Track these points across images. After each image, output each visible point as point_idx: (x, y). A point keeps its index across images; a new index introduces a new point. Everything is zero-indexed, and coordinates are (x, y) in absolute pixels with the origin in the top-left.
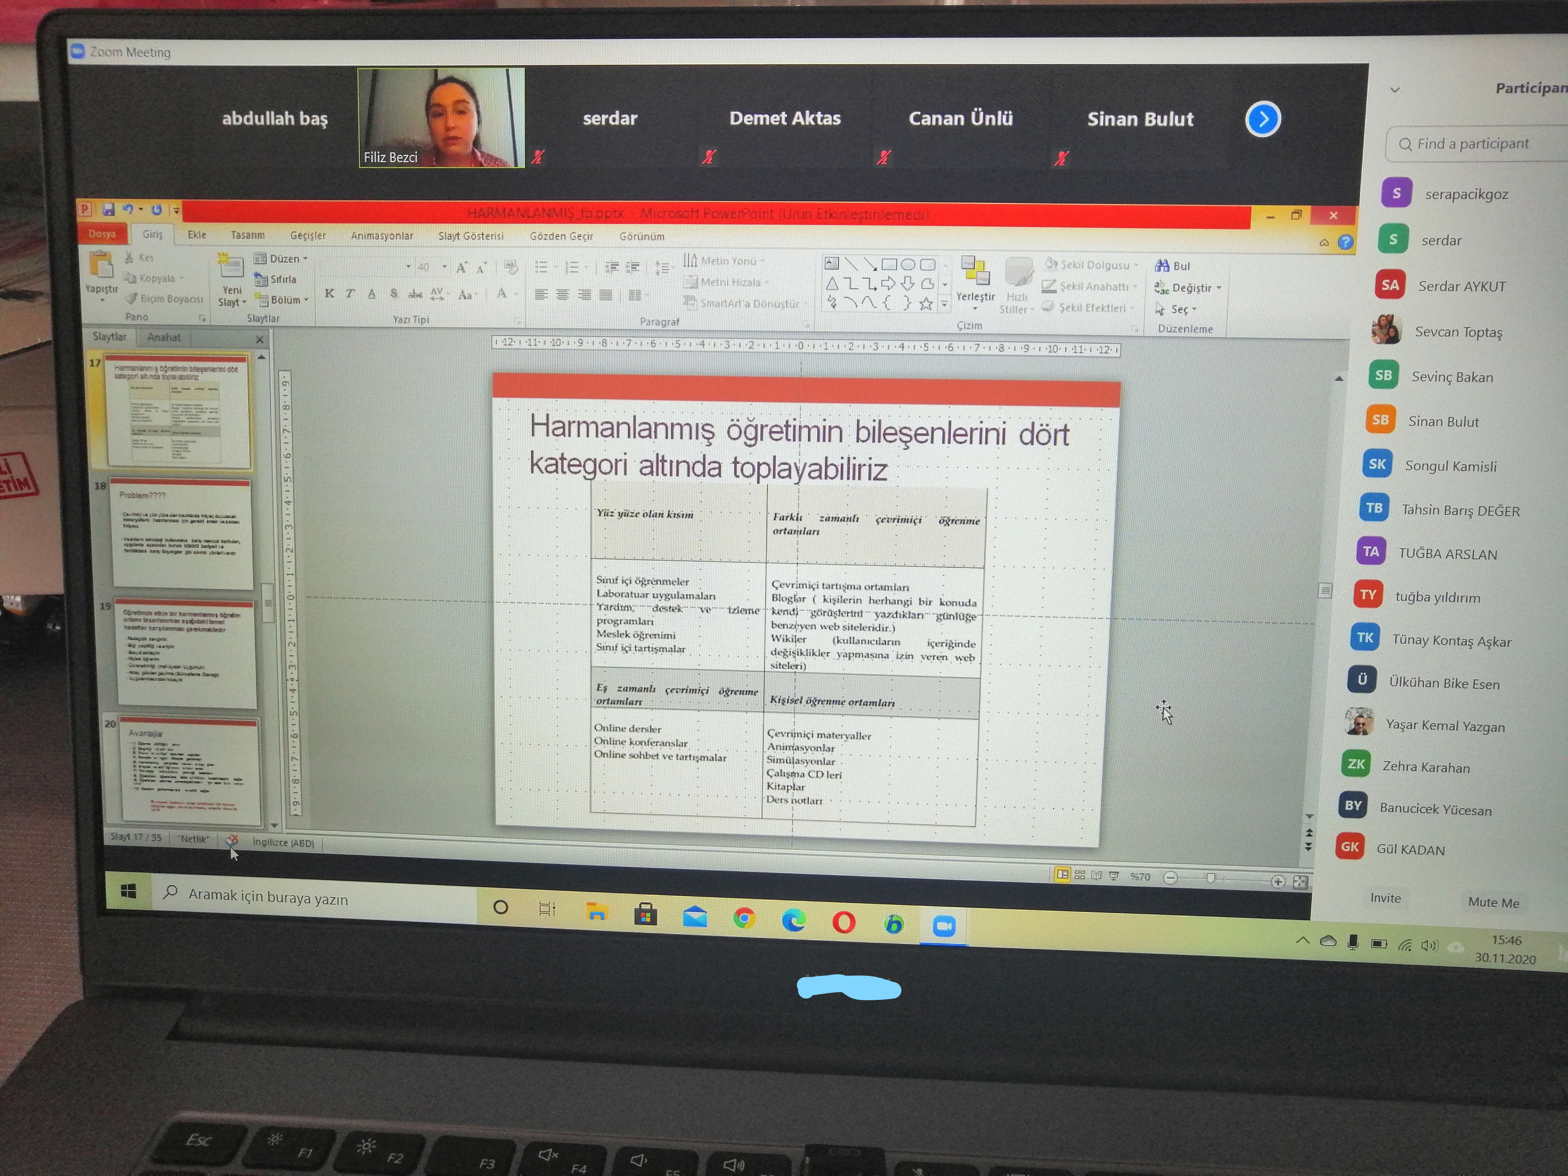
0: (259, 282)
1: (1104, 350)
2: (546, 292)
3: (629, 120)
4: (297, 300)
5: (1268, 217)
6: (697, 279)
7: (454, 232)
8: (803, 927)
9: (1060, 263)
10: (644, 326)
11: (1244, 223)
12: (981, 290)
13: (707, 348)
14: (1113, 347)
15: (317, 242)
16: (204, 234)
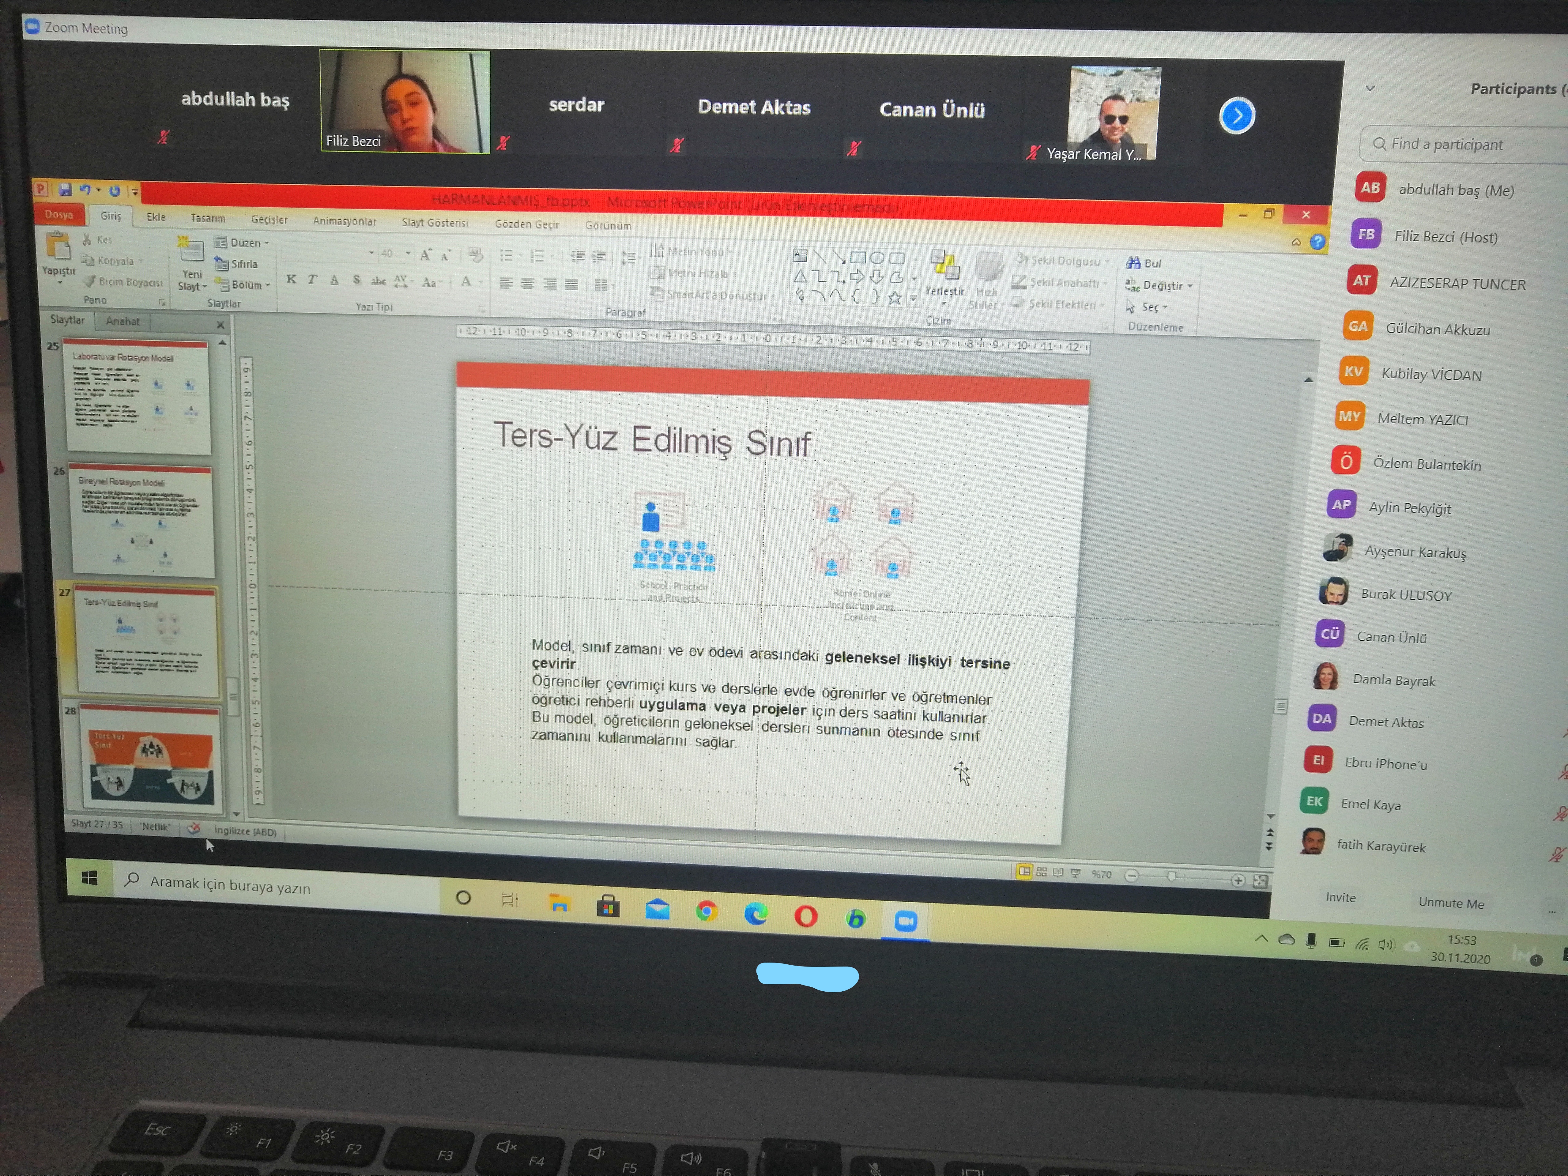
0: (219, 267)
1: (1074, 347)
2: (510, 280)
3: (596, 106)
4: (258, 285)
5: (1240, 216)
6: (664, 270)
7: (418, 219)
8: (765, 921)
9: (1030, 258)
10: (610, 317)
11: (1215, 221)
12: (950, 285)
13: (673, 340)
14: (1083, 344)
15: (279, 226)
16: (163, 217)
